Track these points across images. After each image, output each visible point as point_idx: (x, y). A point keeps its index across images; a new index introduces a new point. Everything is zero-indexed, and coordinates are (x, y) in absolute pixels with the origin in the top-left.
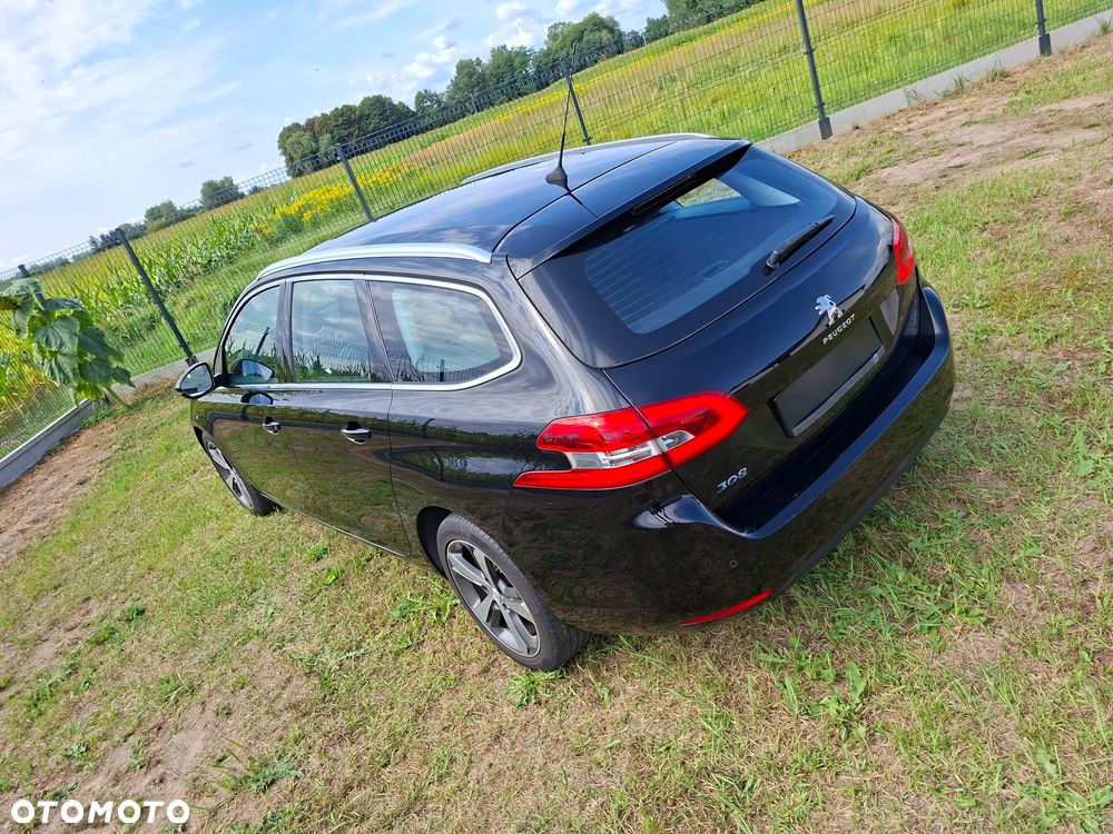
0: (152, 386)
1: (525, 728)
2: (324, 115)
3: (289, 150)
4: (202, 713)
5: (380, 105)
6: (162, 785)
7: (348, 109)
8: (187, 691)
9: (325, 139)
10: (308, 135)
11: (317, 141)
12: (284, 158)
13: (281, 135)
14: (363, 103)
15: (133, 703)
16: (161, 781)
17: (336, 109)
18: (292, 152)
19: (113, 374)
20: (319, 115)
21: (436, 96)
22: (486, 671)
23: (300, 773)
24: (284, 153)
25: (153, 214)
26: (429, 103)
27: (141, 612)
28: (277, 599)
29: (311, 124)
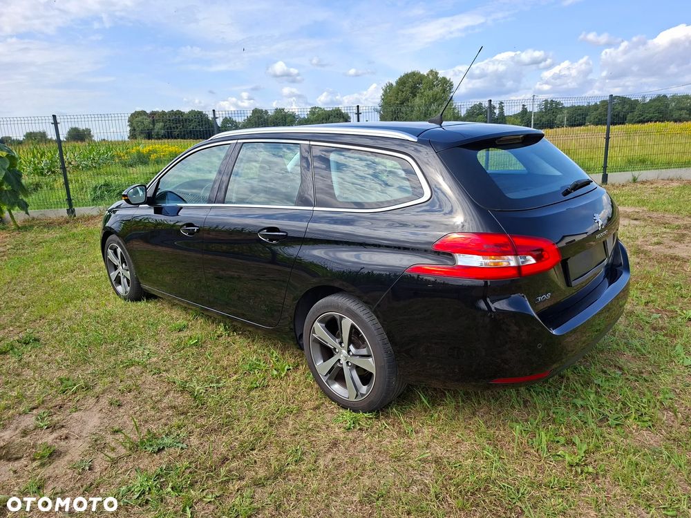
0: (37, 220)
1: (354, 442)
2: (163, 112)
3: (135, 125)
4: (97, 402)
5: (199, 117)
6: (67, 441)
7: (179, 113)
8: (83, 388)
9: (159, 125)
10: (149, 120)
11: (154, 125)
12: (129, 129)
13: (133, 115)
14: (190, 113)
15: (36, 390)
16: (66, 438)
17: (172, 111)
18: (135, 126)
19: (18, 203)
20: (160, 111)
21: (235, 122)
22: (317, 408)
23: (184, 446)
24: (130, 126)
25: (30, 136)
26: (230, 125)
27: (37, 340)
28: (151, 346)
29: (153, 114)
